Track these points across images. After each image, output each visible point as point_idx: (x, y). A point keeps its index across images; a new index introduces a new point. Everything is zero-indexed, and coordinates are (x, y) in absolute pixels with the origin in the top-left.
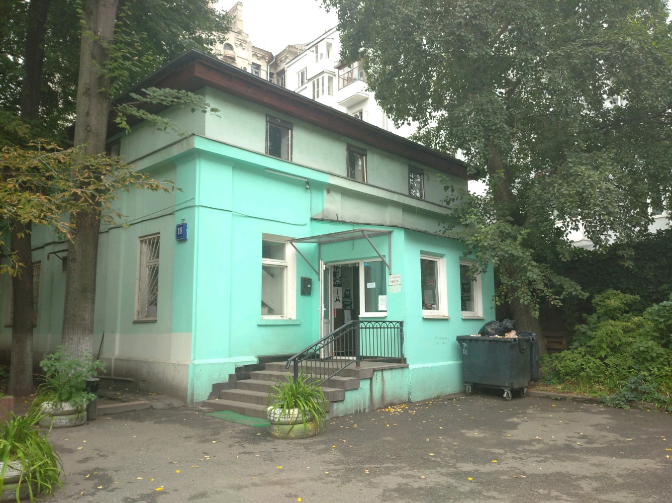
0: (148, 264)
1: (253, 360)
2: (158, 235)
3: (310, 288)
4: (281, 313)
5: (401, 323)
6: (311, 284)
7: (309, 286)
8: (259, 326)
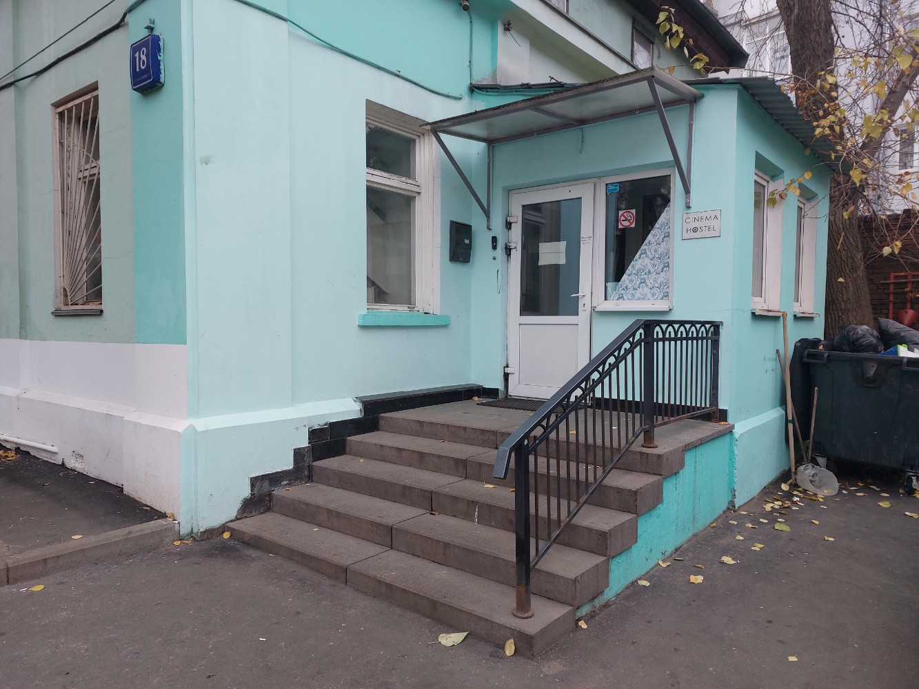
0: (81, 175)
1: (349, 409)
2: (94, 94)
3: (469, 247)
4: (408, 300)
5: (716, 326)
6: (470, 238)
7: (467, 241)
8: (363, 327)
